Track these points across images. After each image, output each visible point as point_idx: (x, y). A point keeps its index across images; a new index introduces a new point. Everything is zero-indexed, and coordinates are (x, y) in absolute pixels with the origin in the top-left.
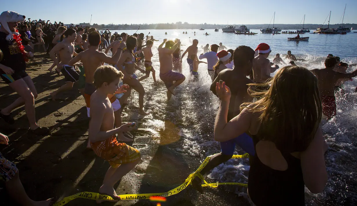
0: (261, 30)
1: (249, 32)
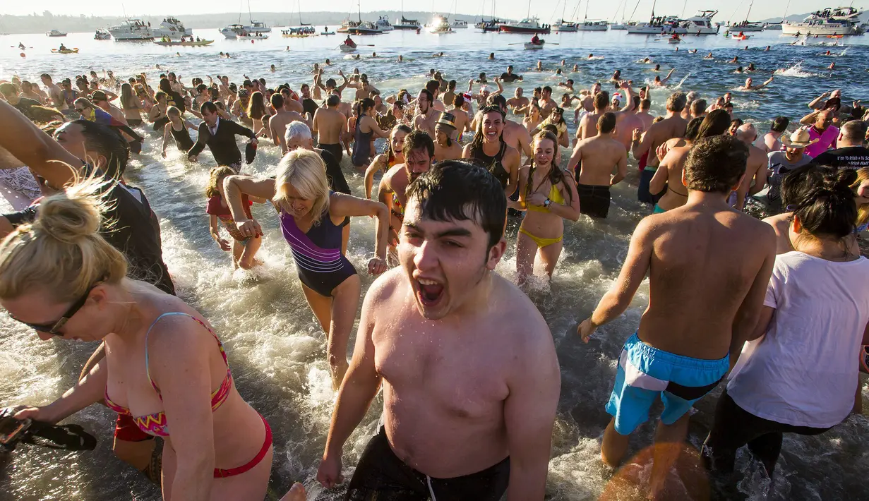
0: (222, 29)
1: (192, 39)
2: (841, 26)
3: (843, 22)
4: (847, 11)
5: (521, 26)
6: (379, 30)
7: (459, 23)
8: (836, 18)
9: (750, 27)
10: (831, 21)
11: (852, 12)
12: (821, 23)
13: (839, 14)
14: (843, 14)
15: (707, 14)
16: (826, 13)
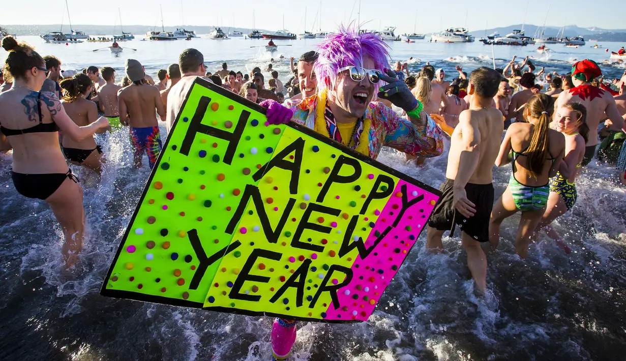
2: (460, 37)
3: (461, 35)
4: (462, 30)
5: (277, 35)
6: (174, 37)
7: (237, 33)
8: (457, 33)
9: (417, 37)
10: (455, 34)
11: (464, 31)
12: (450, 35)
13: (458, 31)
14: (460, 31)
15: (390, 29)
16: (451, 31)
